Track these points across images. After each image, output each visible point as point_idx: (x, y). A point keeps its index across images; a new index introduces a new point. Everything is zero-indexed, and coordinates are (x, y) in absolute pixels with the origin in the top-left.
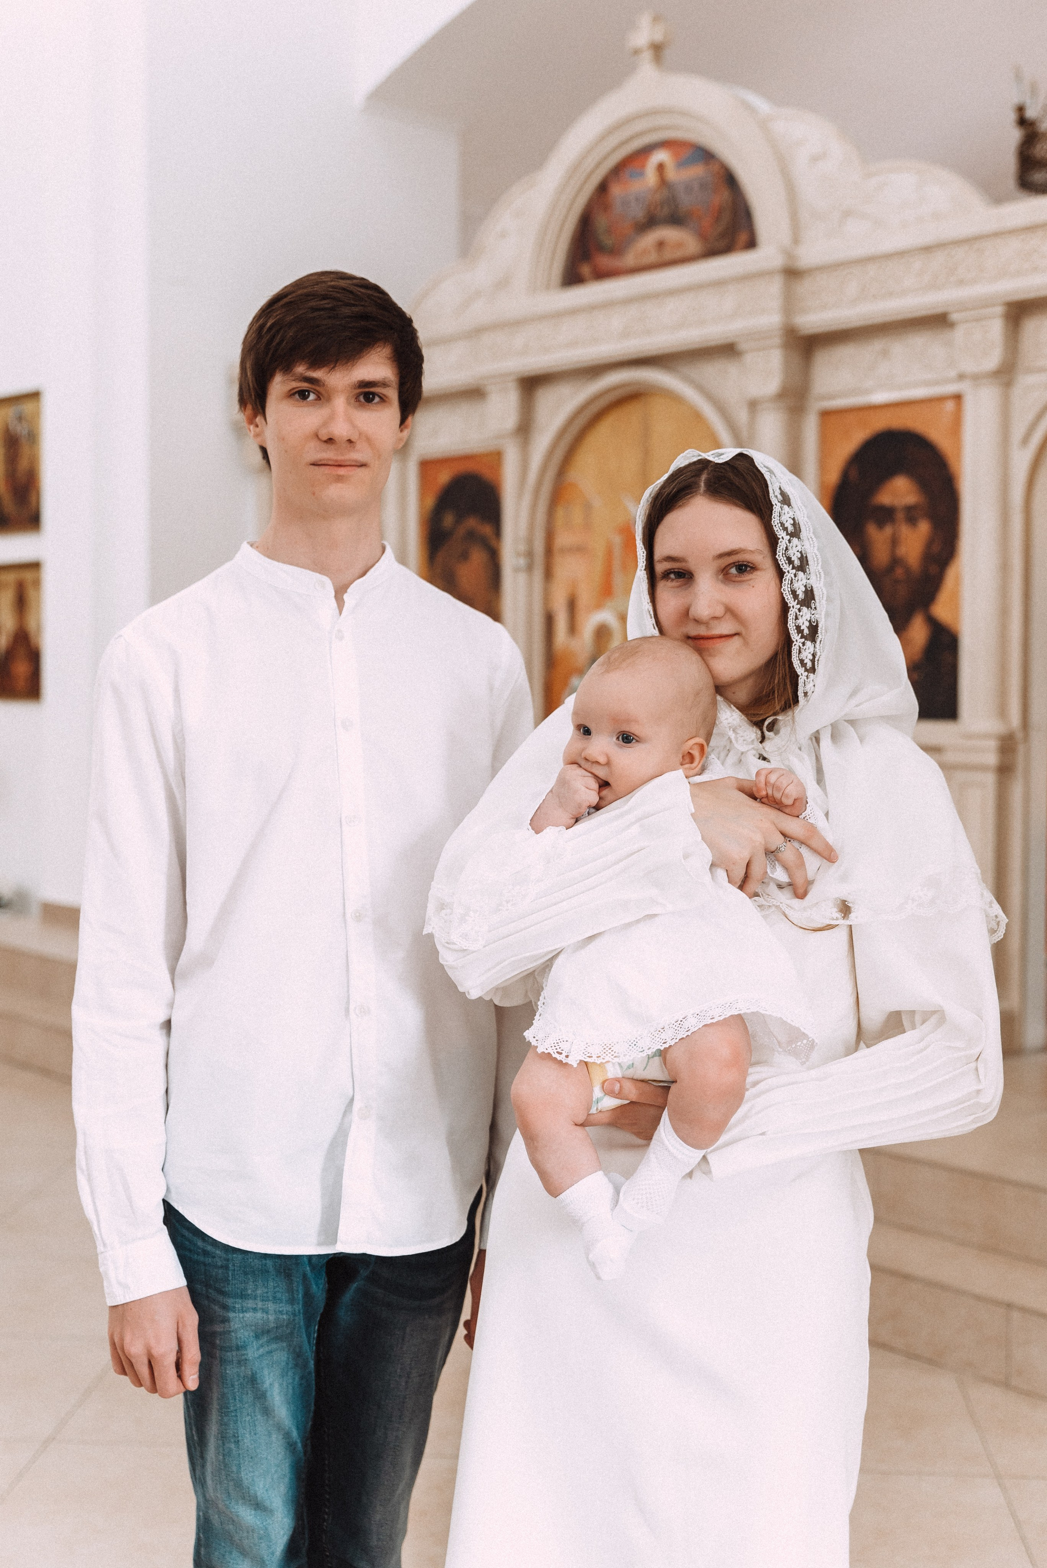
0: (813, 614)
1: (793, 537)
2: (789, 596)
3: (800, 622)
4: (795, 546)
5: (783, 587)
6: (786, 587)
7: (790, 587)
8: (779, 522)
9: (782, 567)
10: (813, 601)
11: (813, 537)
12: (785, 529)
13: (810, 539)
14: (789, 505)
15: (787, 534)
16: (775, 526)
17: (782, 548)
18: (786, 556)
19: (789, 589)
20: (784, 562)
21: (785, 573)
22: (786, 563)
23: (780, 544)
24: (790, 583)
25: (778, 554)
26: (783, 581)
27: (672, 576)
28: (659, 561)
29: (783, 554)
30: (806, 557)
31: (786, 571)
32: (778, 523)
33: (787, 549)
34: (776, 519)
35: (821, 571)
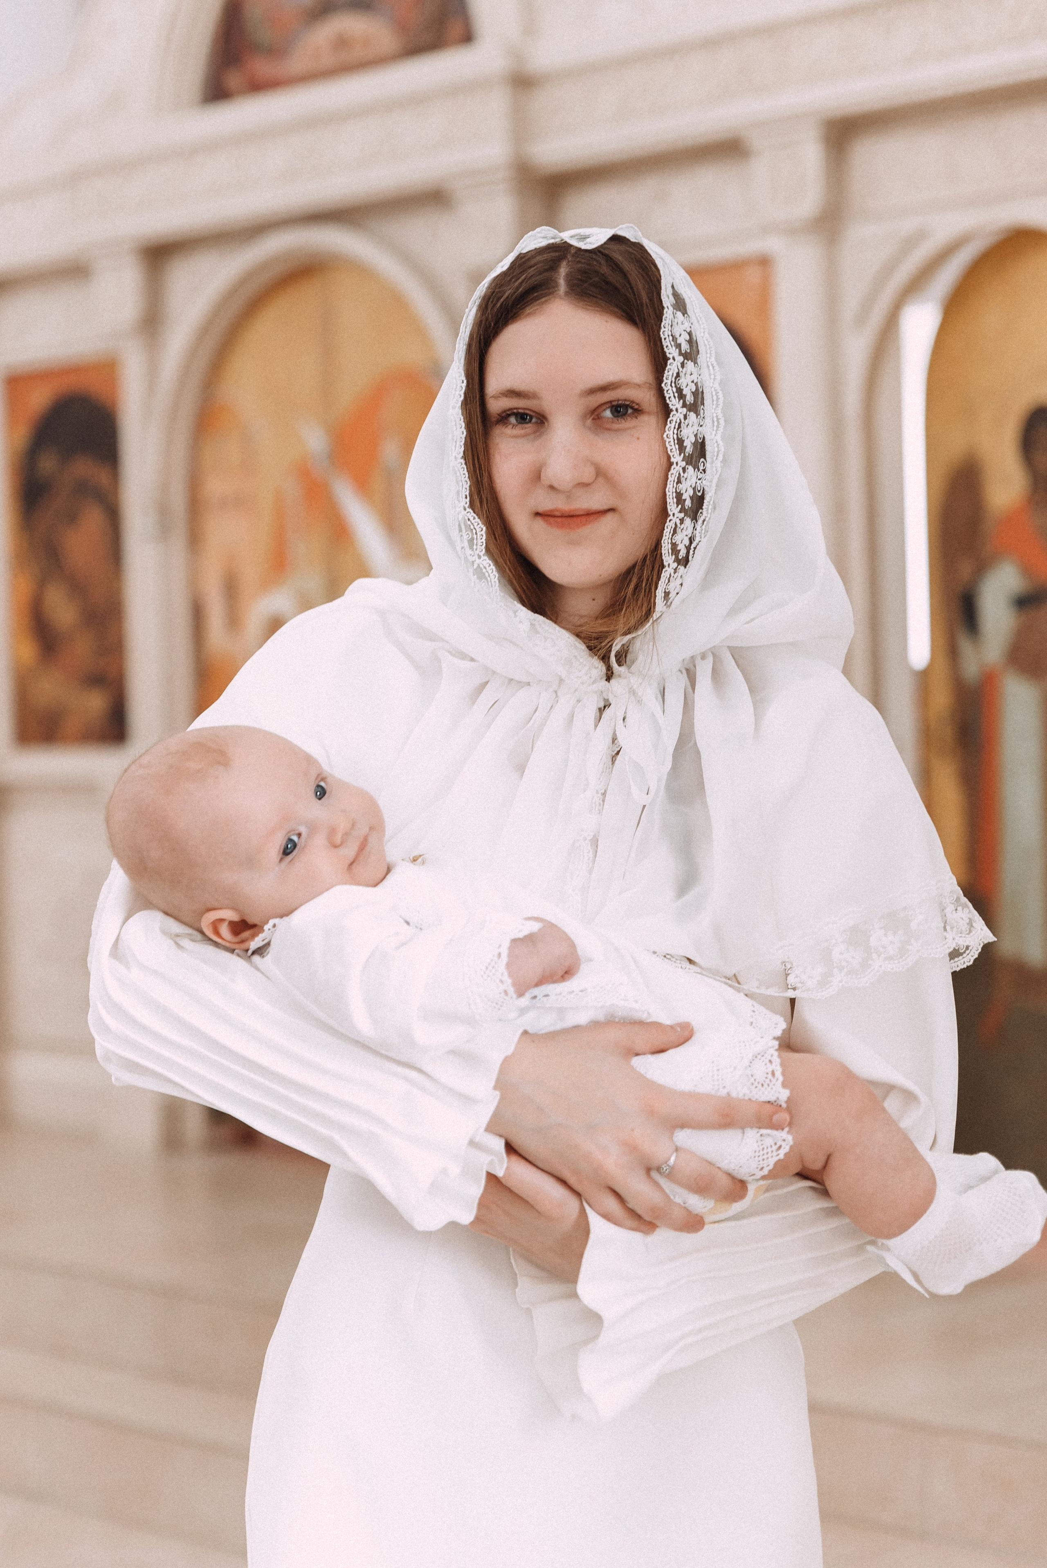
0: (699, 479)
1: (688, 360)
2: (673, 447)
3: (682, 487)
4: (688, 373)
5: (667, 432)
6: (671, 432)
7: (677, 434)
8: (670, 334)
9: (668, 401)
10: (702, 460)
11: (715, 364)
12: (679, 346)
13: (711, 368)
14: (685, 312)
15: (680, 354)
16: (665, 339)
17: (670, 373)
18: (676, 386)
19: (675, 436)
20: (672, 395)
21: (672, 410)
22: (675, 397)
23: (668, 367)
24: (677, 427)
25: (665, 381)
26: (668, 422)
27: (513, 420)
28: (495, 397)
29: (671, 382)
30: (702, 392)
31: (674, 408)
32: (669, 336)
33: (678, 375)
34: (666, 329)
35: (720, 416)
